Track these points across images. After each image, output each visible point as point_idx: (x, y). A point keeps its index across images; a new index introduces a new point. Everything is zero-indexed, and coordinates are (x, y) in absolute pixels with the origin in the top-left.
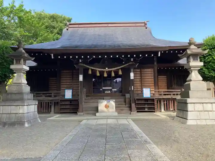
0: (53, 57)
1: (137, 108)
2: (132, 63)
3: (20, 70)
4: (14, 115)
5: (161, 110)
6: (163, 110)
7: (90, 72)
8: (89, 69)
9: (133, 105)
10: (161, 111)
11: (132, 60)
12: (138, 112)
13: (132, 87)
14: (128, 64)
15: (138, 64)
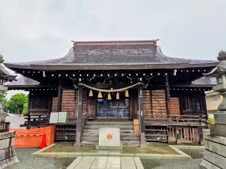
2: (141, 83)
7: (91, 94)
8: (89, 90)
11: (141, 79)
13: (142, 112)
14: (137, 84)
15: (148, 85)
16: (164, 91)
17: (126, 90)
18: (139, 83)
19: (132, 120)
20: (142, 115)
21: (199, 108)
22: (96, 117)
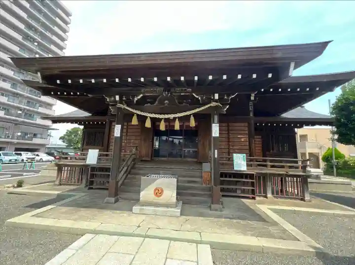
2: (216, 104)
5: (266, 194)
6: (269, 195)
11: (217, 96)
13: (216, 151)
14: (209, 105)
15: (228, 107)
16: (246, 124)
17: (191, 115)
18: (213, 104)
19: (201, 163)
20: (216, 156)
21: (286, 149)
22: (152, 157)
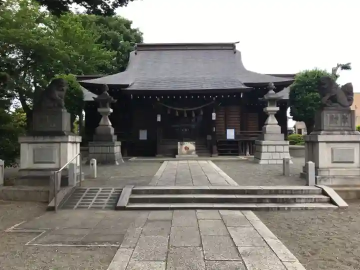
0: (132, 97)
1: (219, 151)
3: (106, 113)
4: (105, 154)
5: (246, 153)
6: (248, 153)
9: (215, 148)
10: (246, 155)
12: (219, 155)
14: (210, 103)
18: (213, 102)
20: (214, 131)
